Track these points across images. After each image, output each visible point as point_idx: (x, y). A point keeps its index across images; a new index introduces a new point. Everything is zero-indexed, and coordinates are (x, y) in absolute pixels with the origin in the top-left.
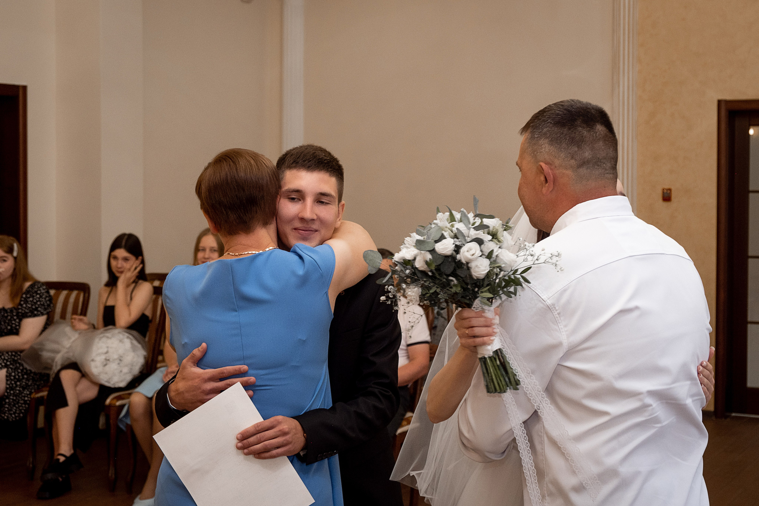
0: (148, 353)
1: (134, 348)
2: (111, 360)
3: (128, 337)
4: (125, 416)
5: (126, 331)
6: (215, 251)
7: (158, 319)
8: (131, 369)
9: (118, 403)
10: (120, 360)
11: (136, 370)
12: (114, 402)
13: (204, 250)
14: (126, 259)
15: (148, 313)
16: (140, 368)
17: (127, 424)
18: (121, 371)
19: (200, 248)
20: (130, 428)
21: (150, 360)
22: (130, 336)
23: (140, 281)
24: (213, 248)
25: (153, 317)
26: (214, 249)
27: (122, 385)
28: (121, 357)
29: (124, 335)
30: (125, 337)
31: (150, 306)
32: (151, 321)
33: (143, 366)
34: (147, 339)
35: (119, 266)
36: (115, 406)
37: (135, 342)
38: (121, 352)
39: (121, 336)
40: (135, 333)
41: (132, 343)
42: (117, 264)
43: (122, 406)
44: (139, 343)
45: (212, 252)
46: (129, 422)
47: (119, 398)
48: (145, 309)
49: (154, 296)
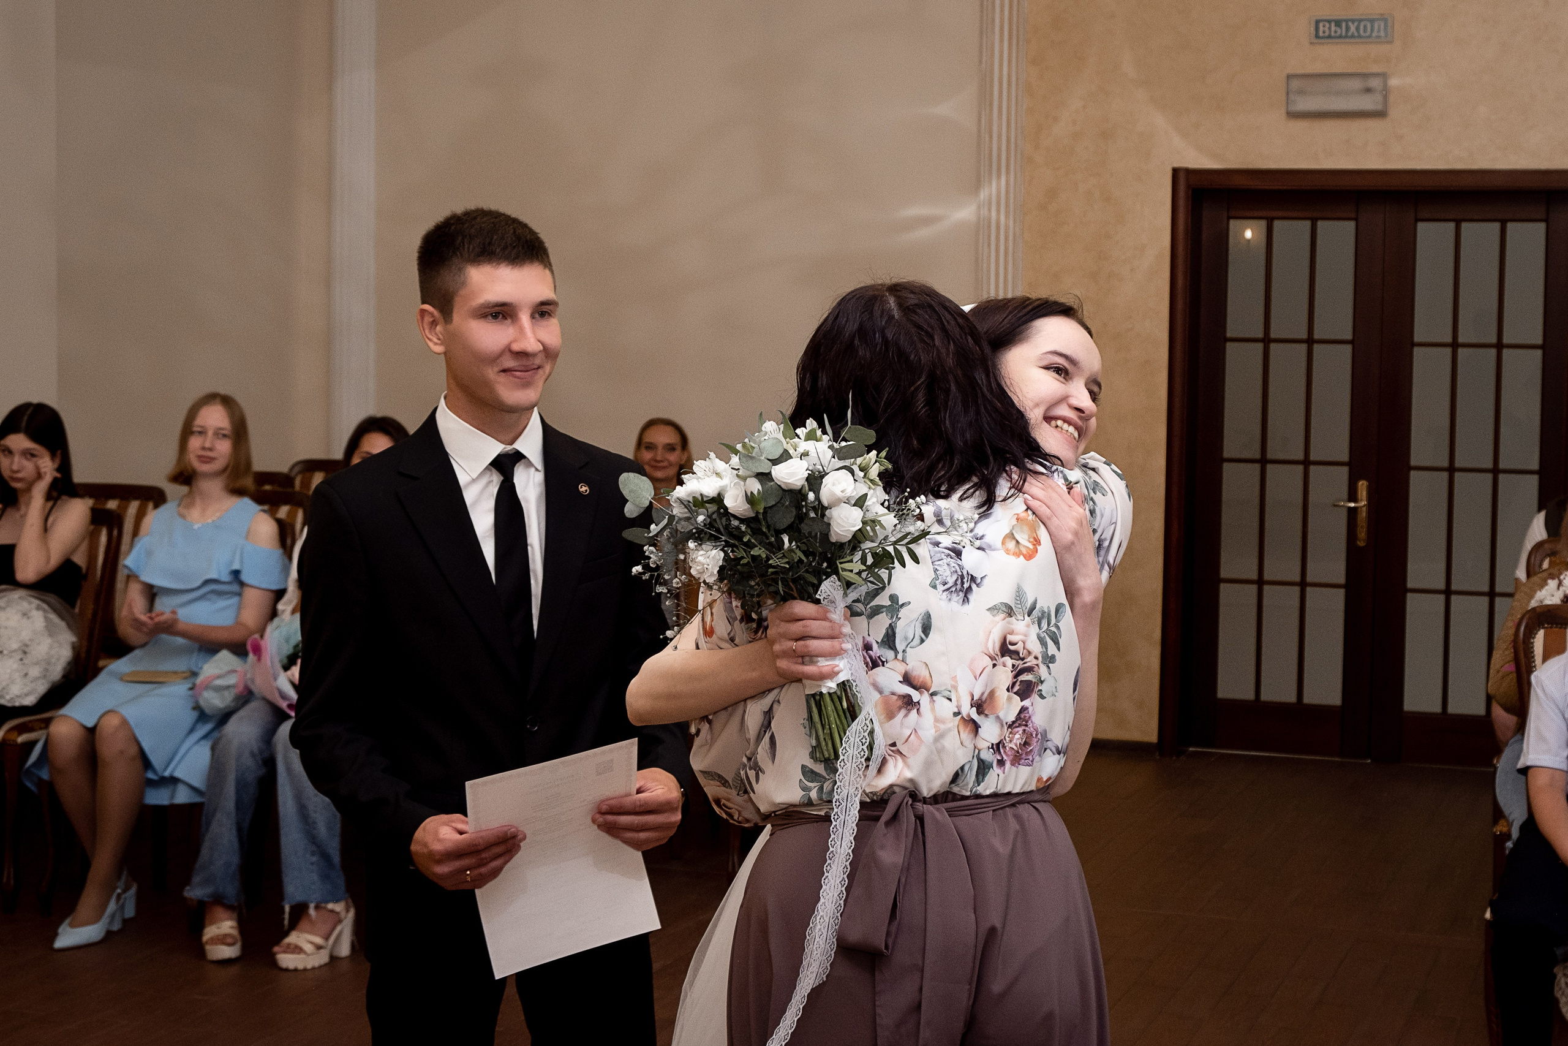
0: (80, 639)
1: (50, 630)
2: (5, 652)
3: (38, 608)
4: (37, 764)
5: (33, 594)
6: (225, 436)
7: (99, 573)
8: (46, 670)
9: (21, 739)
10: (25, 653)
11: (57, 672)
12: (13, 736)
13: (202, 433)
14: (29, 454)
15: (79, 559)
16: (65, 669)
17: (40, 779)
18: (26, 675)
19: (195, 429)
20: (49, 788)
21: (83, 655)
22: (45, 606)
23: (64, 497)
24: (221, 429)
25: (88, 568)
26: (224, 432)
27: (29, 701)
28: (27, 646)
29: (30, 603)
30: (34, 606)
31: (84, 547)
32: (85, 577)
33: (69, 663)
34: (77, 610)
35: (15, 467)
36: (17, 745)
37: (53, 617)
38: (26, 635)
39: (25, 605)
40: (52, 598)
41: (46, 618)
42: (12, 463)
43: (32, 744)
44: (62, 618)
45: (218, 438)
46: (45, 775)
47: (21, 729)
48: (74, 550)
49: (92, 527)
